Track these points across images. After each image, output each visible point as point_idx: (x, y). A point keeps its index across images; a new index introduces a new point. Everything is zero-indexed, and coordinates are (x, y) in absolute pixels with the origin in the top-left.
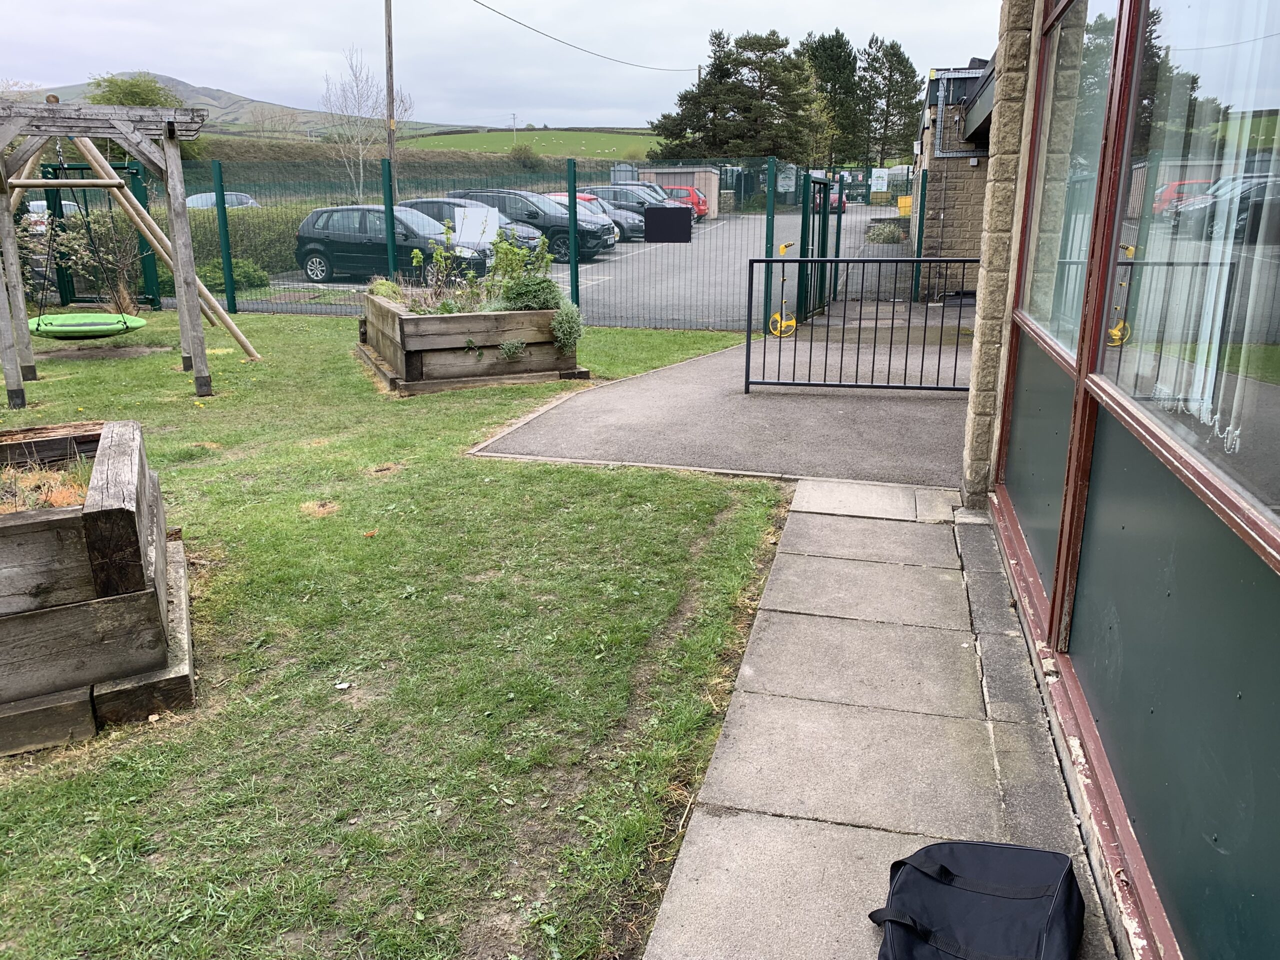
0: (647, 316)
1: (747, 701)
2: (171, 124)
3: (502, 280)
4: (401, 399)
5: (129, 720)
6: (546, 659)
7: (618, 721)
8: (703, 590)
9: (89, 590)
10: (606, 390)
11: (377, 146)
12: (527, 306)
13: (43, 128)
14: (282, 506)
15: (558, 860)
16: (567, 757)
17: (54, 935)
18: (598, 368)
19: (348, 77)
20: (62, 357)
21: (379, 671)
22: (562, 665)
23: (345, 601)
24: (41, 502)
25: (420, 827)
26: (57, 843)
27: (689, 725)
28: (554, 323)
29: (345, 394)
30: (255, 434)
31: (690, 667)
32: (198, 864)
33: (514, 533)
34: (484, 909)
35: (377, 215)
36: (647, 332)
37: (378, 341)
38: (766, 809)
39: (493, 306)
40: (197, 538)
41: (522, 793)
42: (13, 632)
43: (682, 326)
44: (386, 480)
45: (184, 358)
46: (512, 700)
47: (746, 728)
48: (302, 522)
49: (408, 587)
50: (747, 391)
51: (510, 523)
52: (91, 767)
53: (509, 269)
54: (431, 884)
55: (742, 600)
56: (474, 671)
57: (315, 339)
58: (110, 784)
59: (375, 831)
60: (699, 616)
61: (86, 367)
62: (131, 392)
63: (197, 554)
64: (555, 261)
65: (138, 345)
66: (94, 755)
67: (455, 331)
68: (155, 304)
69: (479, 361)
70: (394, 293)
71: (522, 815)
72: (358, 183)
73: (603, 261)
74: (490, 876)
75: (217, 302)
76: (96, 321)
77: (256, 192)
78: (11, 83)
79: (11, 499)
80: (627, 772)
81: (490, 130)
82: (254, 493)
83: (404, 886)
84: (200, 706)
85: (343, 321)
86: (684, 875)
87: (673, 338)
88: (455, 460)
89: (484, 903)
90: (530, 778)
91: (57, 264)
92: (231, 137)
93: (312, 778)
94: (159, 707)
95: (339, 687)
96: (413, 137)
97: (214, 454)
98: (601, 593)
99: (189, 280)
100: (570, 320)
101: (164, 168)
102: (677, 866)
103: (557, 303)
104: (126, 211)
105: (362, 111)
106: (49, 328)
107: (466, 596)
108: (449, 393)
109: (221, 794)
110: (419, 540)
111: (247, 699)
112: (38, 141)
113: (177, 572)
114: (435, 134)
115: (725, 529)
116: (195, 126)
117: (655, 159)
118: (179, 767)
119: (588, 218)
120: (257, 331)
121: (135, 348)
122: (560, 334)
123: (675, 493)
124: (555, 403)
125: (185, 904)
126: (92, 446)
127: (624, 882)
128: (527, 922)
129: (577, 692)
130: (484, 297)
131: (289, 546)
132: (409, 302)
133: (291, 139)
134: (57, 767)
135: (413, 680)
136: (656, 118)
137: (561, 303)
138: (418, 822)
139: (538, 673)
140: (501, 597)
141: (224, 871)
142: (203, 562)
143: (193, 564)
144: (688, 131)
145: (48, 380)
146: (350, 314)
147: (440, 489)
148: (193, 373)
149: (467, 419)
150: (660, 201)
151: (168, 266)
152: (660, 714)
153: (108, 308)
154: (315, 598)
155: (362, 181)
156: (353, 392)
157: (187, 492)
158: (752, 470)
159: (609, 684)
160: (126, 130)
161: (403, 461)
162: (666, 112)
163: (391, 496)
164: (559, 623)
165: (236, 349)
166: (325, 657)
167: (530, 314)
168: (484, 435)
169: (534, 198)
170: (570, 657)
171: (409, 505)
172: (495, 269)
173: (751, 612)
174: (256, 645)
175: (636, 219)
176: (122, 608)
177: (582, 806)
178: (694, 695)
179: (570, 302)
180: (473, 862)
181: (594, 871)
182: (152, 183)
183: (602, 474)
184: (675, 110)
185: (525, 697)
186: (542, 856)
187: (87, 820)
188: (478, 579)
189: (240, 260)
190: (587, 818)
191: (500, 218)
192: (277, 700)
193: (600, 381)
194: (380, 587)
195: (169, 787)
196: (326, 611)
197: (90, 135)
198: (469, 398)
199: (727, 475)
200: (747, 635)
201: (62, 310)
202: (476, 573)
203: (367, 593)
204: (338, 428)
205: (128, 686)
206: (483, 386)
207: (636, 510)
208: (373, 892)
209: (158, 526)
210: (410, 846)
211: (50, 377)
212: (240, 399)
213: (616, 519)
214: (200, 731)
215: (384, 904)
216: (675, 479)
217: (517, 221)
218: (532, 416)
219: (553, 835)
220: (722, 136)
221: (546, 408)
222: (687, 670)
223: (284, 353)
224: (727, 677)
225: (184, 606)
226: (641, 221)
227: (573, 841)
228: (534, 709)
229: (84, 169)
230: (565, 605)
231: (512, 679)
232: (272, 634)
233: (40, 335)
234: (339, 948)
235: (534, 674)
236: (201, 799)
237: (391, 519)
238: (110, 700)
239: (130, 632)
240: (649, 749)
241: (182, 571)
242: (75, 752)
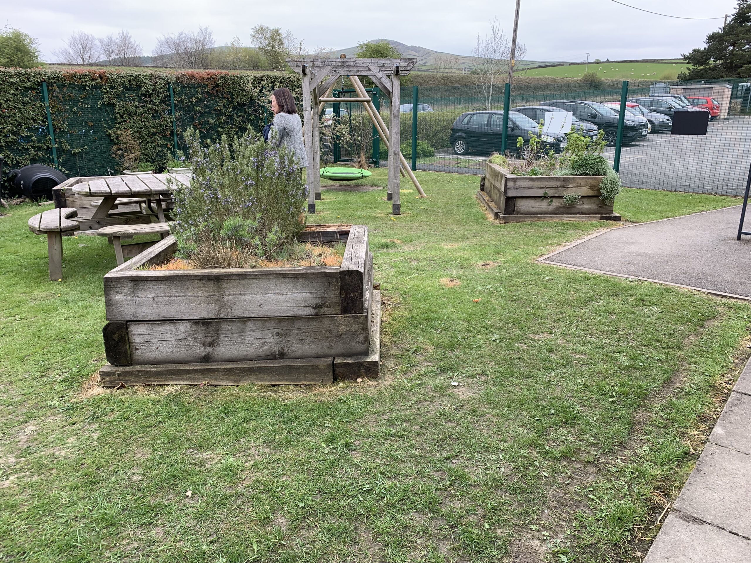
0: (665, 182)
1: (718, 451)
2: (397, 67)
3: (570, 157)
4: (500, 225)
5: (348, 379)
6: (576, 394)
7: (621, 443)
8: (690, 370)
9: (338, 310)
10: (631, 229)
11: (502, 76)
12: (585, 173)
13: (337, 71)
14: (431, 279)
15: (573, 518)
16: (584, 457)
17: (307, 479)
18: (627, 214)
19: (490, 36)
20: (333, 189)
21: (475, 379)
22: (586, 400)
23: (459, 336)
24: (321, 262)
25: (491, 475)
26: (312, 433)
27: (671, 457)
28: (601, 184)
29: (469, 219)
30: (420, 238)
31: (676, 420)
32: (374, 463)
33: (562, 313)
34: (525, 534)
35: (499, 116)
36: (664, 193)
37: (490, 190)
38: (725, 526)
39: (563, 173)
40: (387, 290)
41: (554, 471)
42: (304, 324)
43: (691, 190)
44: (487, 271)
45: (388, 194)
46: (552, 414)
47: (714, 469)
48: (440, 289)
49: (495, 334)
50: (739, 238)
51: (560, 306)
52: (329, 399)
53: (576, 150)
54: (495, 510)
55: (720, 382)
56: (530, 392)
57: (456, 187)
58: (337, 409)
59: (466, 470)
60: (686, 387)
61: (343, 195)
62: (362, 210)
63: (386, 298)
64: (607, 145)
65: (367, 185)
66: (331, 393)
67: (537, 186)
68: (376, 164)
69: (550, 205)
70: (503, 162)
71: (553, 485)
72: (489, 97)
73: (637, 145)
74: (530, 515)
75: (408, 164)
76: (349, 172)
77: (431, 103)
78: (323, 48)
79: (309, 260)
80: (624, 476)
81: (571, 64)
82: (417, 270)
83: (480, 506)
84: (382, 378)
85: (472, 177)
86: (659, 553)
87: (683, 198)
88: (528, 264)
89: (525, 530)
90: (560, 463)
91: (335, 141)
92: (423, 73)
93: (434, 431)
94: (362, 375)
95: (453, 384)
96: (523, 70)
97: (398, 246)
98: (616, 360)
99: (396, 152)
100: (612, 183)
101: (391, 91)
102: (654, 545)
103: (605, 172)
104: (369, 114)
105: (496, 55)
106: (328, 174)
107: (529, 346)
108: (529, 223)
109: (388, 428)
110: (503, 308)
111: (405, 380)
112: (335, 78)
113: (377, 306)
114: (537, 68)
115: (712, 332)
116: (409, 68)
117: (683, 79)
118: (369, 409)
119: (632, 118)
120: (425, 181)
121: (365, 187)
122: (604, 192)
123: (676, 302)
124: (595, 235)
125: (367, 481)
126: (345, 236)
127: (616, 544)
128: (550, 549)
129: (595, 418)
130: (557, 166)
131: (432, 301)
132: (512, 168)
133: (455, 73)
134: (315, 395)
135: (494, 389)
136: (688, 52)
137: (608, 172)
138: (491, 472)
139: (570, 401)
140: (551, 350)
141: (386, 470)
142: (389, 303)
143: (384, 303)
144: (712, 59)
145: (325, 200)
146: (476, 174)
147: (518, 280)
148: (392, 202)
149: (538, 240)
150: (684, 107)
151: (386, 144)
152: (651, 445)
153: (355, 165)
154: (444, 332)
155: (490, 96)
156: (473, 218)
157: (384, 265)
158: (737, 294)
159: (618, 418)
160: (376, 71)
161: (498, 261)
162: (696, 48)
163: (489, 280)
164: (586, 374)
165: (414, 190)
166: (446, 366)
167: (586, 178)
168: (548, 250)
169: (596, 106)
170: (592, 396)
171: (499, 287)
172: (568, 149)
173: (726, 391)
174: (411, 352)
175: (664, 118)
176: (352, 320)
177: (592, 489)
178: (677, 438)
179: (614, 171)
180: (521, 504)
181: (596, 531)
182: (383, 99)
183: (624, 283)
184: (703, 46)
185: (560, 414)
186: (563, 512)
187: (326, 425)
188: (537, 337)
189: (421, 141)
190: (594, 498)
191: (573, 119)
192: (419, 384)
193: (628, 223)
194: (479, 332)
195: (364, 418)
196: (449, 340)
197: (358, 74)
198: (541, 227)
199: (717, 295)
200: (722, 407)
201: (334, 165)
202: (536, 334)
203: (472, 334)
204: (464, 238)
205: (350, 361)
206: (550, 220)
207: (646, 310)
208: (462, 504)
209: (371, 281)
210: (485, 484)
211: (327, 199)
212: (414, 218)
213: (631, 314)
214: (381, 392)
215: (467, 513)
216: (676, 293)
217: (582, 120)
218: (579, 242)
219: (571, 502)
220: (737, 61)
221: (589, 237)
222: (674, 421)
223: (438, 194)
224: (703, 431)
225: (379, 324)
226: (668, 120)
227: (584, 509)
228: (566, 423)
229: (352, 92)
230: (591, 363)
231: (554, 402)
232: (420, 347)
233: (324, 178)
234: (441, 529)
235: (568, 402)
236: (378, 428)
237: (488, 294)
238: (341, 367)
239: (354, 334)
240: (640, 465)
241: (379, 306)
242: (323, 390)
